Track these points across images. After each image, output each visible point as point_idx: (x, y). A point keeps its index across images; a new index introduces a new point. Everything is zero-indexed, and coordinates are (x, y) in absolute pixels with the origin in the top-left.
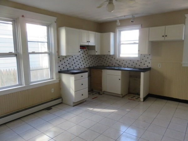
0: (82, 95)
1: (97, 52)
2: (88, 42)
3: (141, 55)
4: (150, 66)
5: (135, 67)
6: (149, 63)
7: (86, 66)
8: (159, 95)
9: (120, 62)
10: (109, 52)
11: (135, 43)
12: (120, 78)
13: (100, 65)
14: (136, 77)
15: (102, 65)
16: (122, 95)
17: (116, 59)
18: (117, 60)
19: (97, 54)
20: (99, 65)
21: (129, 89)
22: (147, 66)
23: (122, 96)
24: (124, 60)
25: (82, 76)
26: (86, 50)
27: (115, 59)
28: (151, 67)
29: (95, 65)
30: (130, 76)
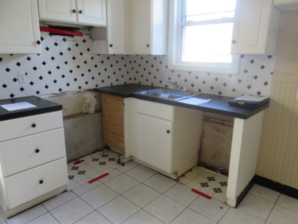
0: (41, 182)
1: (111, 46)
2: (74, 11)
3: (242, 56)
4: (266, 93)
5: (220, 93)
6: (266, 84)
7: (85, 87)
8: (287, 184)
9: (179, 76)
10: (148, 46)
11: (225, 21)
12: (170, 128)
13: (132, 81)
14: (222, 124)
15: (137, 82)
16: (176, 174)
17: (170, 68)
18: (173, 71)
19: (111, 51)
20: (128, 82)
21: (200, 152)
22: (259, 93)
23: (174, 177)
24: (190, 73)
25: (34, 126)
26: (84, 41)
27: (167, 67)
28: (272, 97)
29: (115, 83)
30: (206, 119)
